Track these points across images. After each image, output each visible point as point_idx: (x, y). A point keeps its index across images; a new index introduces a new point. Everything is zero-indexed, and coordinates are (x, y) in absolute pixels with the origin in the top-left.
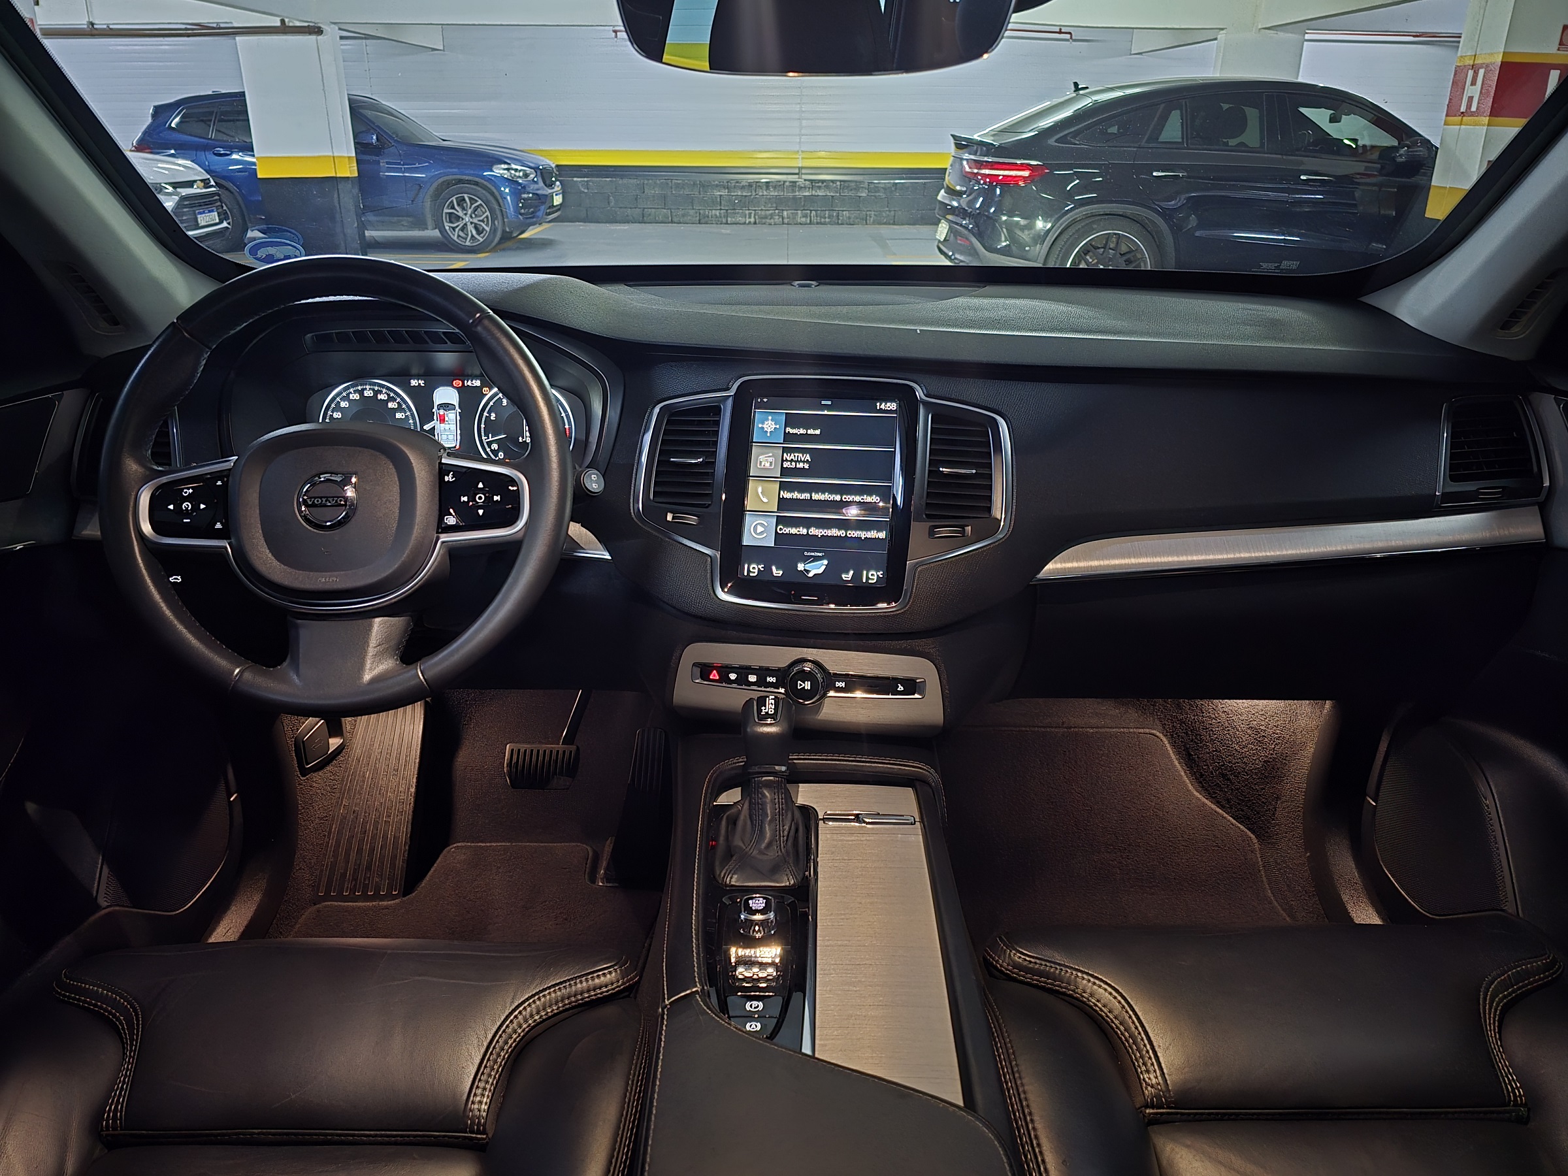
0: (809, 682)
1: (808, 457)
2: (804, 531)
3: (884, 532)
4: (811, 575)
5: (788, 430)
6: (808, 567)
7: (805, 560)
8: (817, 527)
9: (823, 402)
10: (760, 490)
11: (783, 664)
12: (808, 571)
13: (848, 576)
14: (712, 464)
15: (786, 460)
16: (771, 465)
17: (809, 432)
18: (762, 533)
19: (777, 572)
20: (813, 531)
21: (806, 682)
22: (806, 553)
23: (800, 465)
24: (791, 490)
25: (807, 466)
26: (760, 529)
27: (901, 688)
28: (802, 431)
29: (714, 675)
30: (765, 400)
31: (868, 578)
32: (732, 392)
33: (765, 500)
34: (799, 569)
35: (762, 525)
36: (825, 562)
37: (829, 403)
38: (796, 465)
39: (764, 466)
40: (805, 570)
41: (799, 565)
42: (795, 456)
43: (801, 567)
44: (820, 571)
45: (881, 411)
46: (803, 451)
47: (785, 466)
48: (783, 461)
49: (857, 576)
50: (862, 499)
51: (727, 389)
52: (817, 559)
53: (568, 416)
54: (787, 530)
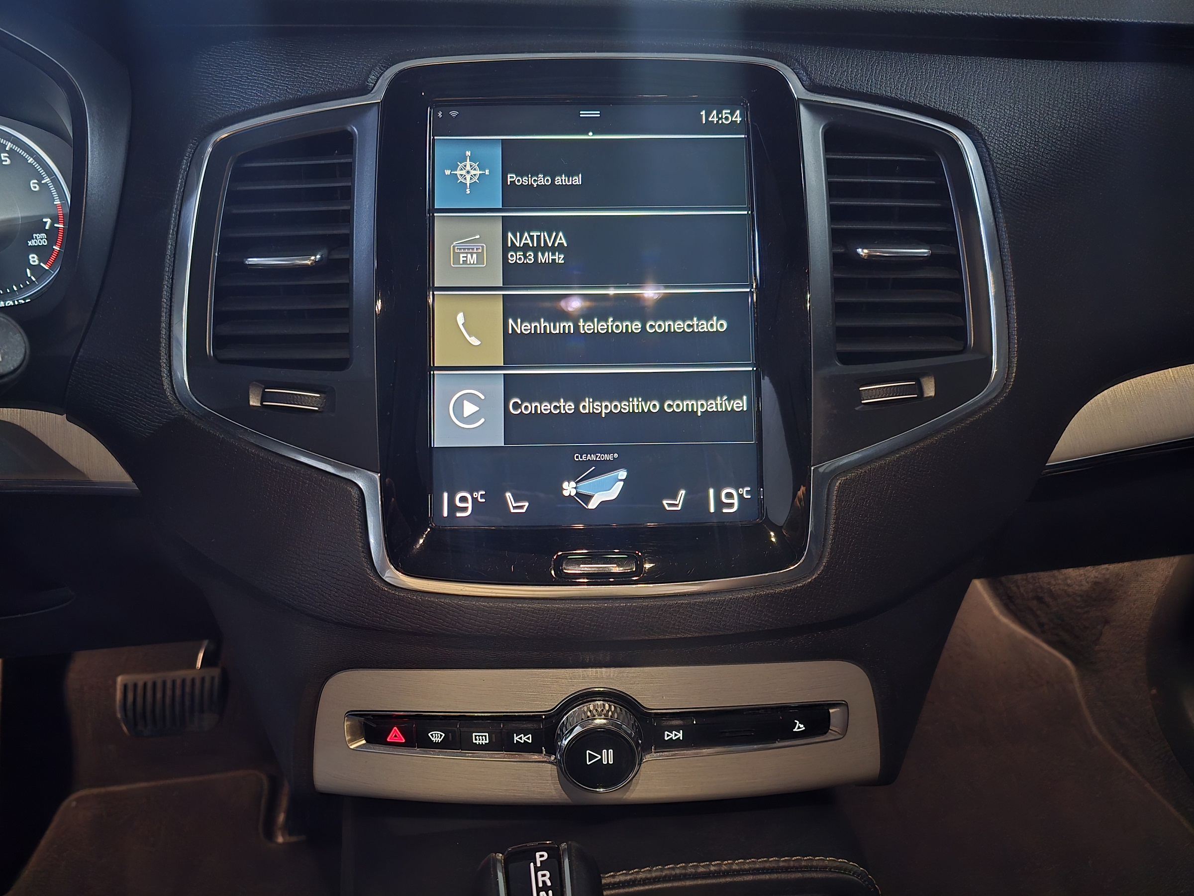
0: (611, 751)
1: (562, 239)
2: (568, 407)
3: (745, 398)
4: (593, 505)
5: (511, 177)
6: (585, 487)
7: (578, 473)
8: (598, 397)
9: (584, 114)
10: (460, 318)
11: (546, 703)
12: (587, 498)
13: (675, 503)
14: (345, 266)
15: (514, 248)
16: (480, 260)
17: (559, 181)
18: (473, 418)
19: (516, 506)
20: (588, 406)
21: (605, 751)
22: (577, 457)
23: (545, 258)
24: (529, 317)
25: (560, 258)
26: (469, 409)
27: (799, 727)
28: (542, 180)
29: (395, 734)
30: (454, 113)
31: (719, 504)
32: (377, 96)
33: (474, 341)
34: (566, 493)
35: (473, 399)
36: (623, 474)
37: (596, 114)
38: (536, 257)
39: (465, 262)
40: (577, 494)
41: (565, 485)
42: (532, 237)
43: (569, 488)
44: (613, 493)
45: (711, 127)
46: (550, 225)
47: (512, 260)
48: (506, 250)
49: (696, 502)
50: (689, 326)
51: (364, 90)
52: (603, 468)
53: (55, 181)
54: (529, 408)
